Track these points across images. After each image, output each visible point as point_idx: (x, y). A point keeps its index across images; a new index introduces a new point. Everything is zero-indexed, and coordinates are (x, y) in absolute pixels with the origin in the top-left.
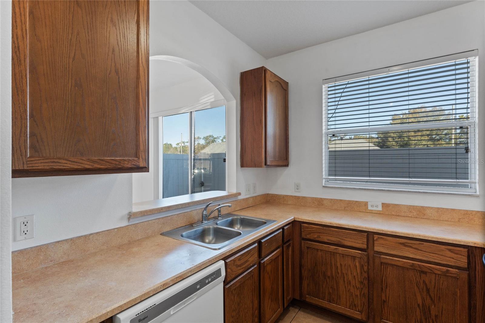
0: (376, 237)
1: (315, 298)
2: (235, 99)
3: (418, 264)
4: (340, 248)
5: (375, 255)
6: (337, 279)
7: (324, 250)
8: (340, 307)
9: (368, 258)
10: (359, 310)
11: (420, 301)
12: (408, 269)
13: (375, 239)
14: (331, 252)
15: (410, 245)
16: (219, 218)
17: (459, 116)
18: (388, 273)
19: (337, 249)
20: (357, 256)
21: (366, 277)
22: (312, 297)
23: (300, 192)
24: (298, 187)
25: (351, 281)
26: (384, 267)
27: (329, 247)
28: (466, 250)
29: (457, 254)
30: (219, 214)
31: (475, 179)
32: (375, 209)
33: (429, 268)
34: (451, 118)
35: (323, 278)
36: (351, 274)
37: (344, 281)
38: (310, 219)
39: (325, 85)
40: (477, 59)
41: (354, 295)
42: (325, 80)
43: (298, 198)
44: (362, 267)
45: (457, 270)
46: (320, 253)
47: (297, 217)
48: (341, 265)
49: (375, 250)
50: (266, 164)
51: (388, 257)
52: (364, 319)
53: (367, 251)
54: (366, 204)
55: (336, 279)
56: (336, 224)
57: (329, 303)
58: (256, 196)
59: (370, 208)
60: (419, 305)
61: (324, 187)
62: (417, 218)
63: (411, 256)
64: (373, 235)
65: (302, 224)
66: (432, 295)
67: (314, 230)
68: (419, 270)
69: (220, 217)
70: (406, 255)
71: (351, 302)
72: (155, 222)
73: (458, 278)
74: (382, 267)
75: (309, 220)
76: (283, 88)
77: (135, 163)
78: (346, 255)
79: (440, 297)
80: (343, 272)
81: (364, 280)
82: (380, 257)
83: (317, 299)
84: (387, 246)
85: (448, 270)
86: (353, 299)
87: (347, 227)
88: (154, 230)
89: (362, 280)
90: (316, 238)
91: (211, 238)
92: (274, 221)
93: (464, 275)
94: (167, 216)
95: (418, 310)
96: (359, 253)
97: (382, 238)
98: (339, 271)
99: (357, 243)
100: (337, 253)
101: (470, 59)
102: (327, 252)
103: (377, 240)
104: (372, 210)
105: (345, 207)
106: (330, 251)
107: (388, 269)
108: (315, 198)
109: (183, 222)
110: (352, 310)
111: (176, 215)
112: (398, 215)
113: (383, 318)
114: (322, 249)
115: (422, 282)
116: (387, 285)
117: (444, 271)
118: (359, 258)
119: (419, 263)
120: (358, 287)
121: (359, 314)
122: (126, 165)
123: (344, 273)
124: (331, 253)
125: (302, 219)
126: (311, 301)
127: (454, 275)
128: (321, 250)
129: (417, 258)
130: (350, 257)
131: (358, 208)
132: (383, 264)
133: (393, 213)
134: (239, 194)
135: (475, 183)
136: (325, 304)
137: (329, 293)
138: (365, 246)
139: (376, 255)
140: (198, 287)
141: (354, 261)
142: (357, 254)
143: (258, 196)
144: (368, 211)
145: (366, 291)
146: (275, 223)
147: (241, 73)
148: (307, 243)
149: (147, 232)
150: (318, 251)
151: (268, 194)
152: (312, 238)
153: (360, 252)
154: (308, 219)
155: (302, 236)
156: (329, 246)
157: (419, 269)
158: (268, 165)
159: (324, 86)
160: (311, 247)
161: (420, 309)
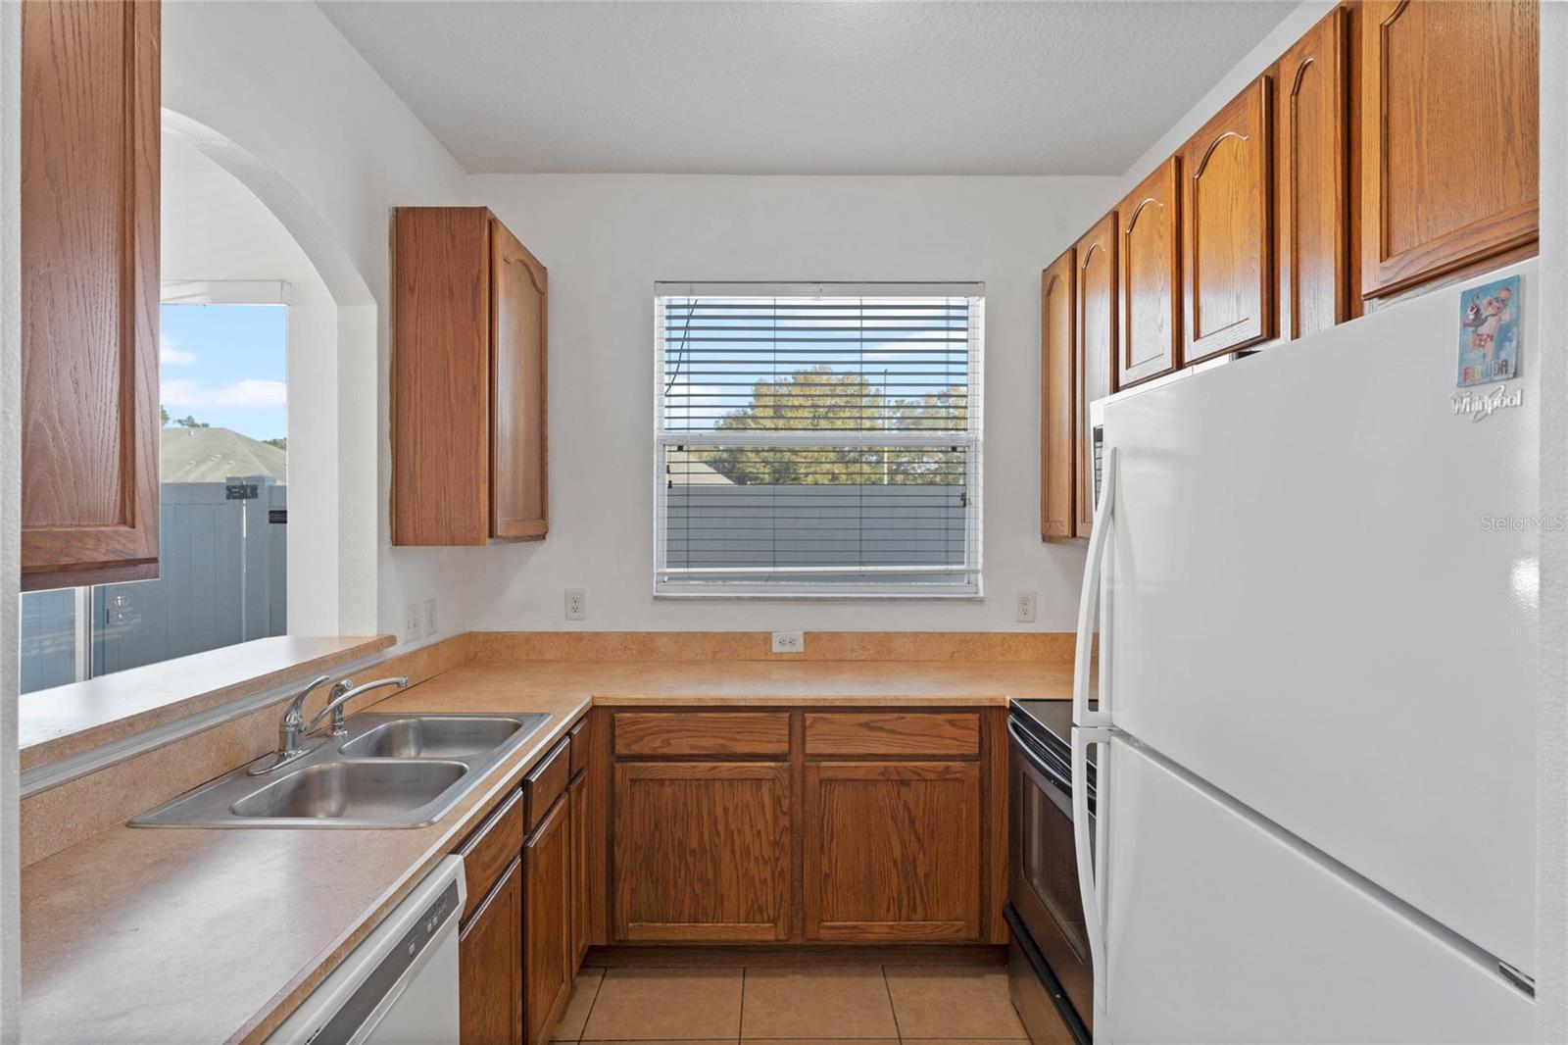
0: (809, 717)
1: (654, 925)
2: (374, 301)
3: (896, 767)
4: (724, 764)
5: (807, 764)
6: (715, 853)
7: (680, 780)
8: (723, 925)
9: (792, 776)
10: (769, 917)
11: (897, 853)
12: (875, 782)
13: (807, 724)
14: (700, 780)
15: (879, 724)
16: (338, 733)
17: (896, 402)
18: (835, 803)
19: (715, 768)
20: (767, 777)
21: (787, 826)
22: (644, 924)
23: (583, 619)
24: (575, 603)
25: (751, 848)
26: (826, 791)
27: (694, 767)
28: (976, 716)
29: (962, 728)
30: (337, 717)
31: (976, 563)
32: (788, 649)
33: (916, 772)
34: (882, 404)
35: (677, 861)
36: (752, 826)
37: (733, 852)
38: (641, 695)
39: (662, 297)
40: (982, 302)
41: (757, 882)
42: (663, 282)
43: (577, 637)
44: (777, 801)
45: (963, 764)
46: (668, 790)
47: (601, 696)
48: (726, 810)
49: (807, 752)
50: (491, 535)
51: (835, 764)
52: (782, 937)
53: (788, 758)
54: (767, 638)
55: (712, 854)
56: (713, 699)
57: (694, 926)
58: (437, 644)
59: (777, 648)
60: (895, 862)
61: (656, 598)
62: (876, 661)
63: (883, 750)
64: (803, 716)
65: (616, 715)
66: (920, 831)
67: (654, 726)
68: (896, 781)
69: (340, 727)
70: (873, 751)
71: (750, 903)
72: (99, 783)
73: (963, 781)
74: (823, 789)
75: (639, 699)
76: (535, 286)
77: (119, 542)
78: (738, 780)
79: (933, 831)
80: (733, 827)
81: (781, 834)
82: (818, 767)
83: (659, 924)
84: (834, 738)
85: (947, 767)
86: (755, 892)
87: (743, 704)
88: (98, 815)
89: (777, 838)
90: (656, 748)
91: (333, 805)
92: (542, 715)
93: (974, 771)
94: (148, 752)
95: (894, 873)
96: (771, 767)
97: (823, 718)
98: (721, 828)
99: (767, 742)
100: (714, 780)
101: (973, 300)
102: (688, 783)
103: (811, 726)
104: (782, 654)
105: (714, 653)
106: (698, 777)
107: (836, 793)
108: (632, 634)
109: (207, 765)
110: (754, 923)
111: (179, 744)
112: (838, 658)
113: (825, 918)
114: (674, 777)
115: (901, 807)
116: (832, 834)
117: (941, 770)
118: (769, 780)
119: (897, 764)
120: (766, 858)
121: (771, 927)
122: (87, 552)
123: (732, 831)
124: (700, 785)
125: (616, 700)
126: (645, 936)
127: (958, 775)
128: (672, 781)
129: (894, 752)
130: (749, 782)
131: (748, 652)
132: (824, 783)
133: (829, 656)
134: (391, 640)
135: (976, 572)
136: (682, 931)
137: (696, 898)
138: (784, 747)
139: (811, 764)
140: (412, 948)
141: (757, 791)
142: (765, 770)
143: (443, 642)
144: (773, 657)
145: (785, 863)
146: (548, 719)
147: (397, 210)
148: (633, 766)
149: (69, 827)
150: (662, 786)
151: (470, 634)
152: (647, 751)
153: (772, 764)
154: (635, 696)
155: (616, 750)
156: (693, 764)
157: (897, 778)
158: (500, 537)
159: (656, 301)
160: (642, 777)
161: (898, 871)
